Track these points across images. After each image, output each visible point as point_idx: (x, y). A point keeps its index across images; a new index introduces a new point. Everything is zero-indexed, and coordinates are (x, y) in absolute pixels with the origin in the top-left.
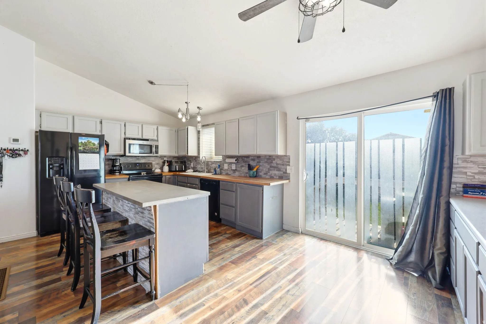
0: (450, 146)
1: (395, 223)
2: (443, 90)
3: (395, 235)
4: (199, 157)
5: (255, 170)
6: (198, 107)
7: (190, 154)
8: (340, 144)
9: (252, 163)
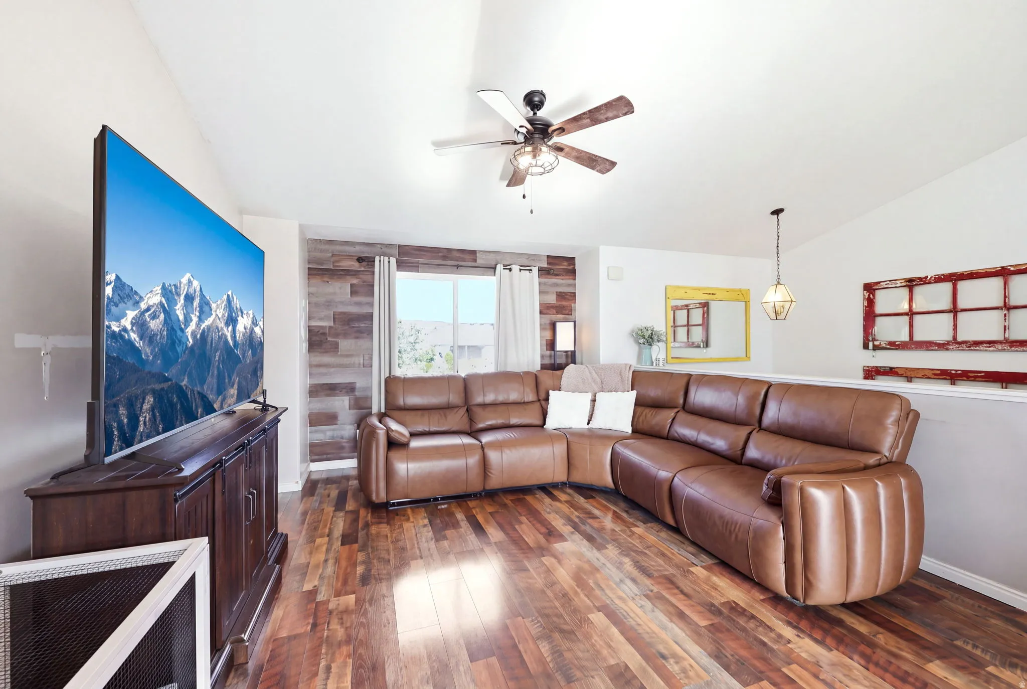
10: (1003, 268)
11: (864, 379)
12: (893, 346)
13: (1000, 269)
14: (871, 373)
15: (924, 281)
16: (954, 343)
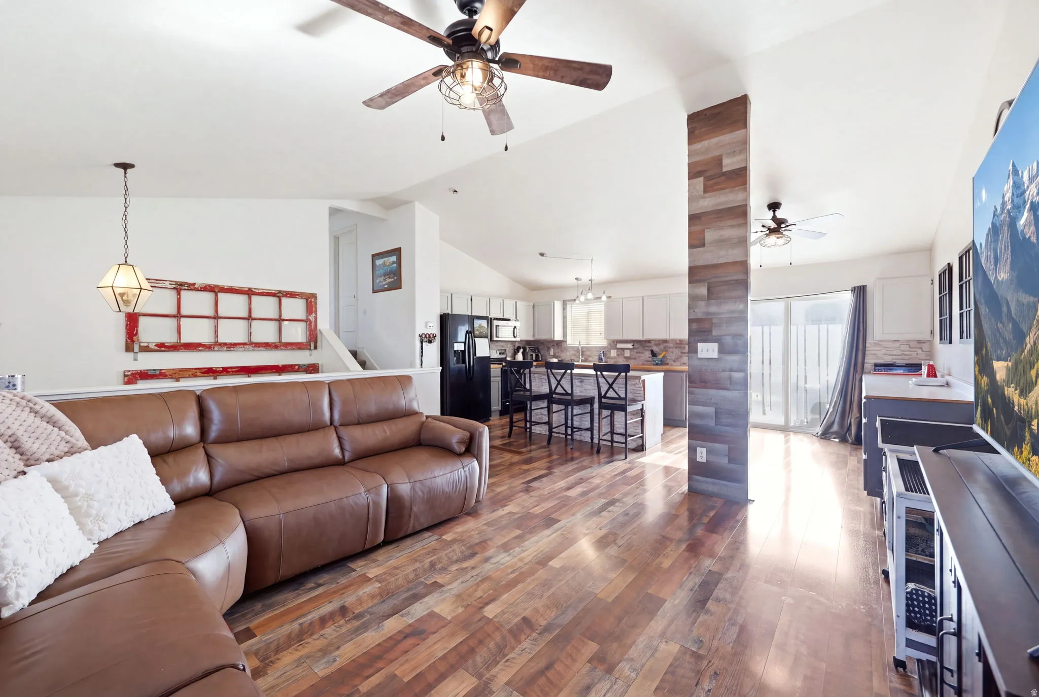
0: (863, 331)
1: (820, 403)
2: (855, 287)
3: (820, 415)
4: (566, 342)
5: (661, 357)
6: (576, 279)
7: (556, 339)
8: (766, 329)
9: (655, 349)
10: (250, 289)
11: (124, 384)
12: (162, 347)
13: (247, 289)
14: (133, 377)
15: (192, 287)
16: (215, 346)
